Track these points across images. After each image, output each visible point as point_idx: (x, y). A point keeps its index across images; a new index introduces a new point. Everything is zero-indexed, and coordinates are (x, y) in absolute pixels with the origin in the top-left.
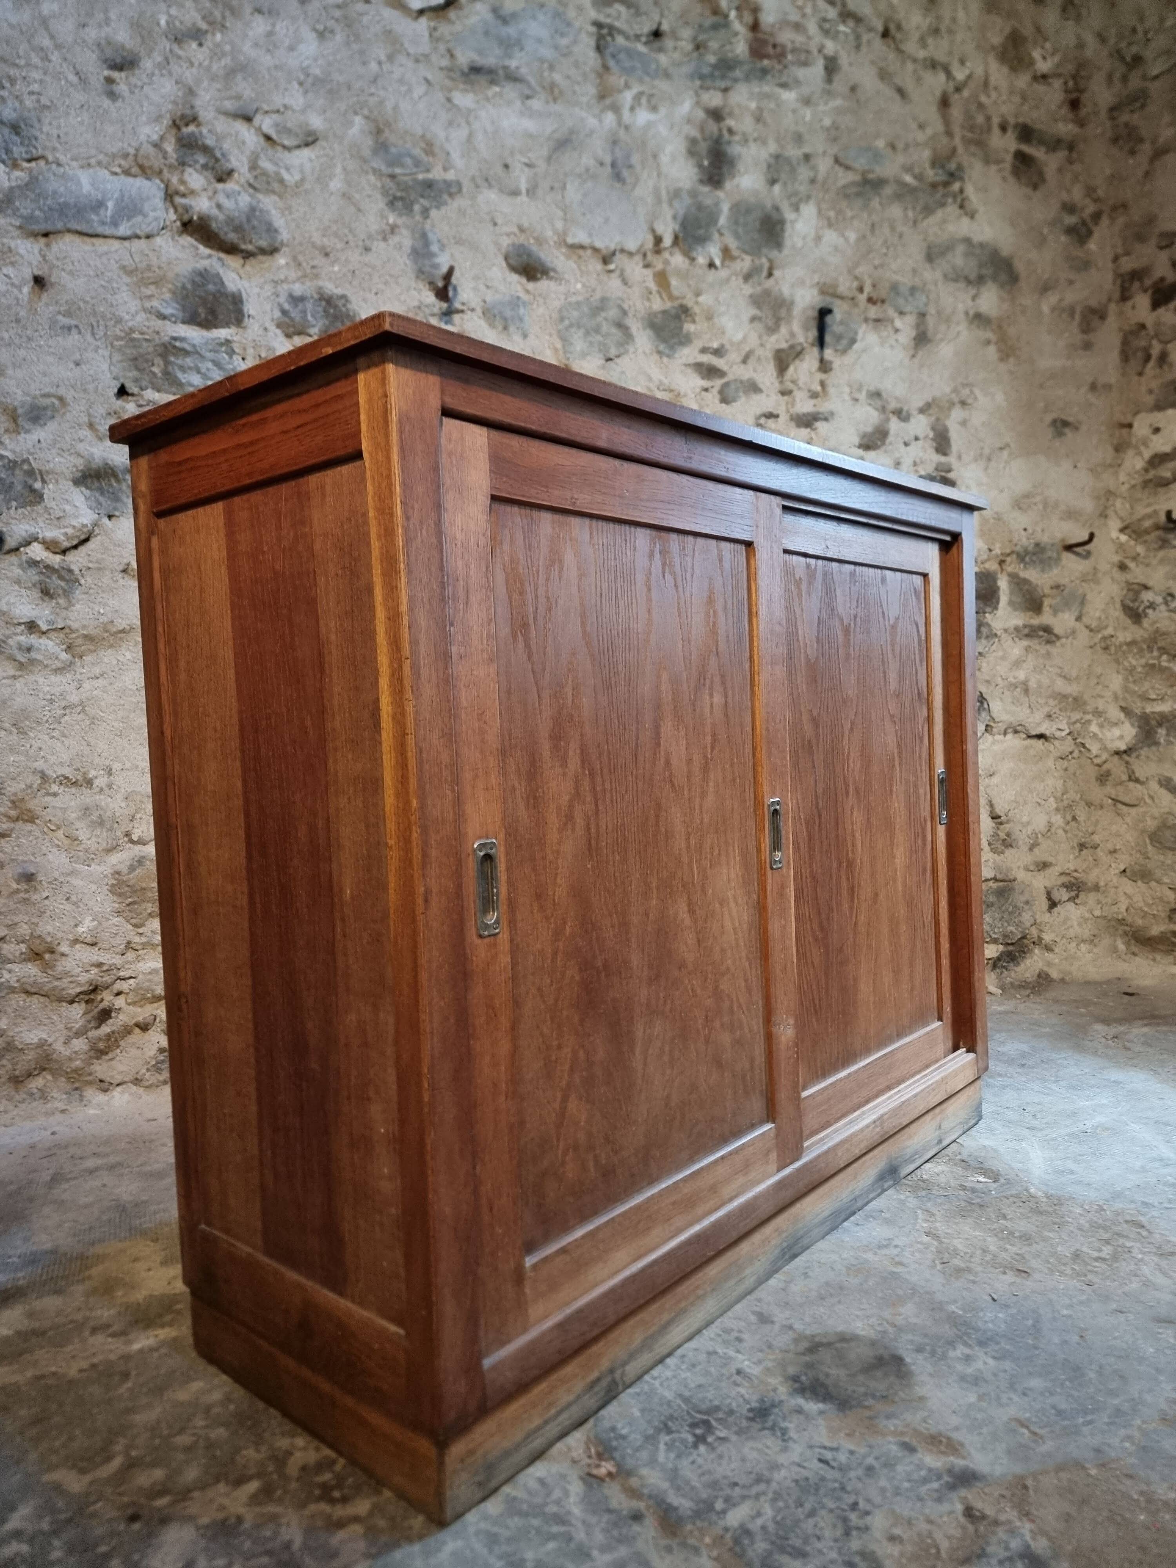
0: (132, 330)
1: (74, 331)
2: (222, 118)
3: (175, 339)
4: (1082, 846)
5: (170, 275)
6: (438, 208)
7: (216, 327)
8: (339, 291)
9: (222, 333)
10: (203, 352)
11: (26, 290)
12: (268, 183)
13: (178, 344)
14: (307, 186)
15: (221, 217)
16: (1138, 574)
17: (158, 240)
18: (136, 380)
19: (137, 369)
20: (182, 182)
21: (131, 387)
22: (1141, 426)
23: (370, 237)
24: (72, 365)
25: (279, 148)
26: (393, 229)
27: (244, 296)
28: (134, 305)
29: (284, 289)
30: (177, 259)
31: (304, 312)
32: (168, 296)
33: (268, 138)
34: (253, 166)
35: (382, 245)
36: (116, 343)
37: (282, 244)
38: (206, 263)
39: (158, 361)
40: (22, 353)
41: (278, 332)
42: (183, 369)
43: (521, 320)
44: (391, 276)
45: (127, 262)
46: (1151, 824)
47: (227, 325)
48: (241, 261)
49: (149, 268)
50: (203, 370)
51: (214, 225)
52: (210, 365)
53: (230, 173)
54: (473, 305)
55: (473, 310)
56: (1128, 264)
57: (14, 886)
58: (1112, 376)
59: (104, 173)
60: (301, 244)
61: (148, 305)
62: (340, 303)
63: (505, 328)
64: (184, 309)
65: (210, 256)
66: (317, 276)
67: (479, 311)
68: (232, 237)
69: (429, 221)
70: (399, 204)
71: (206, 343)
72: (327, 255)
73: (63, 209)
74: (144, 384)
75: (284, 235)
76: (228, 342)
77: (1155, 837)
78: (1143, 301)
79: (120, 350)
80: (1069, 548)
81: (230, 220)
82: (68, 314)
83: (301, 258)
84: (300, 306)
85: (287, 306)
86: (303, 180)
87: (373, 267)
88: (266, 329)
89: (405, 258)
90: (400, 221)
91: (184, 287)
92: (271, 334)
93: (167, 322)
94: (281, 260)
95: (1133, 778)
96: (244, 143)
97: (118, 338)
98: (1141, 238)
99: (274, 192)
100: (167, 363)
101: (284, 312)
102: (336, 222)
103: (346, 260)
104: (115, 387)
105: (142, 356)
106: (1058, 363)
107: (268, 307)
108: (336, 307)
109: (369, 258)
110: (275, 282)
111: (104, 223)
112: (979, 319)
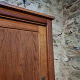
4: (63, 75)
16: (67, 39)
22: (66, 22)
46: (71, 72)
56: (63, 5)
58: (63, 17)
77: (72, 74)
78: (65, 8)
80: (59, 35)
95: (68, 65)
98: (65, 2)
106: (57, 14)
112: (47, 6)
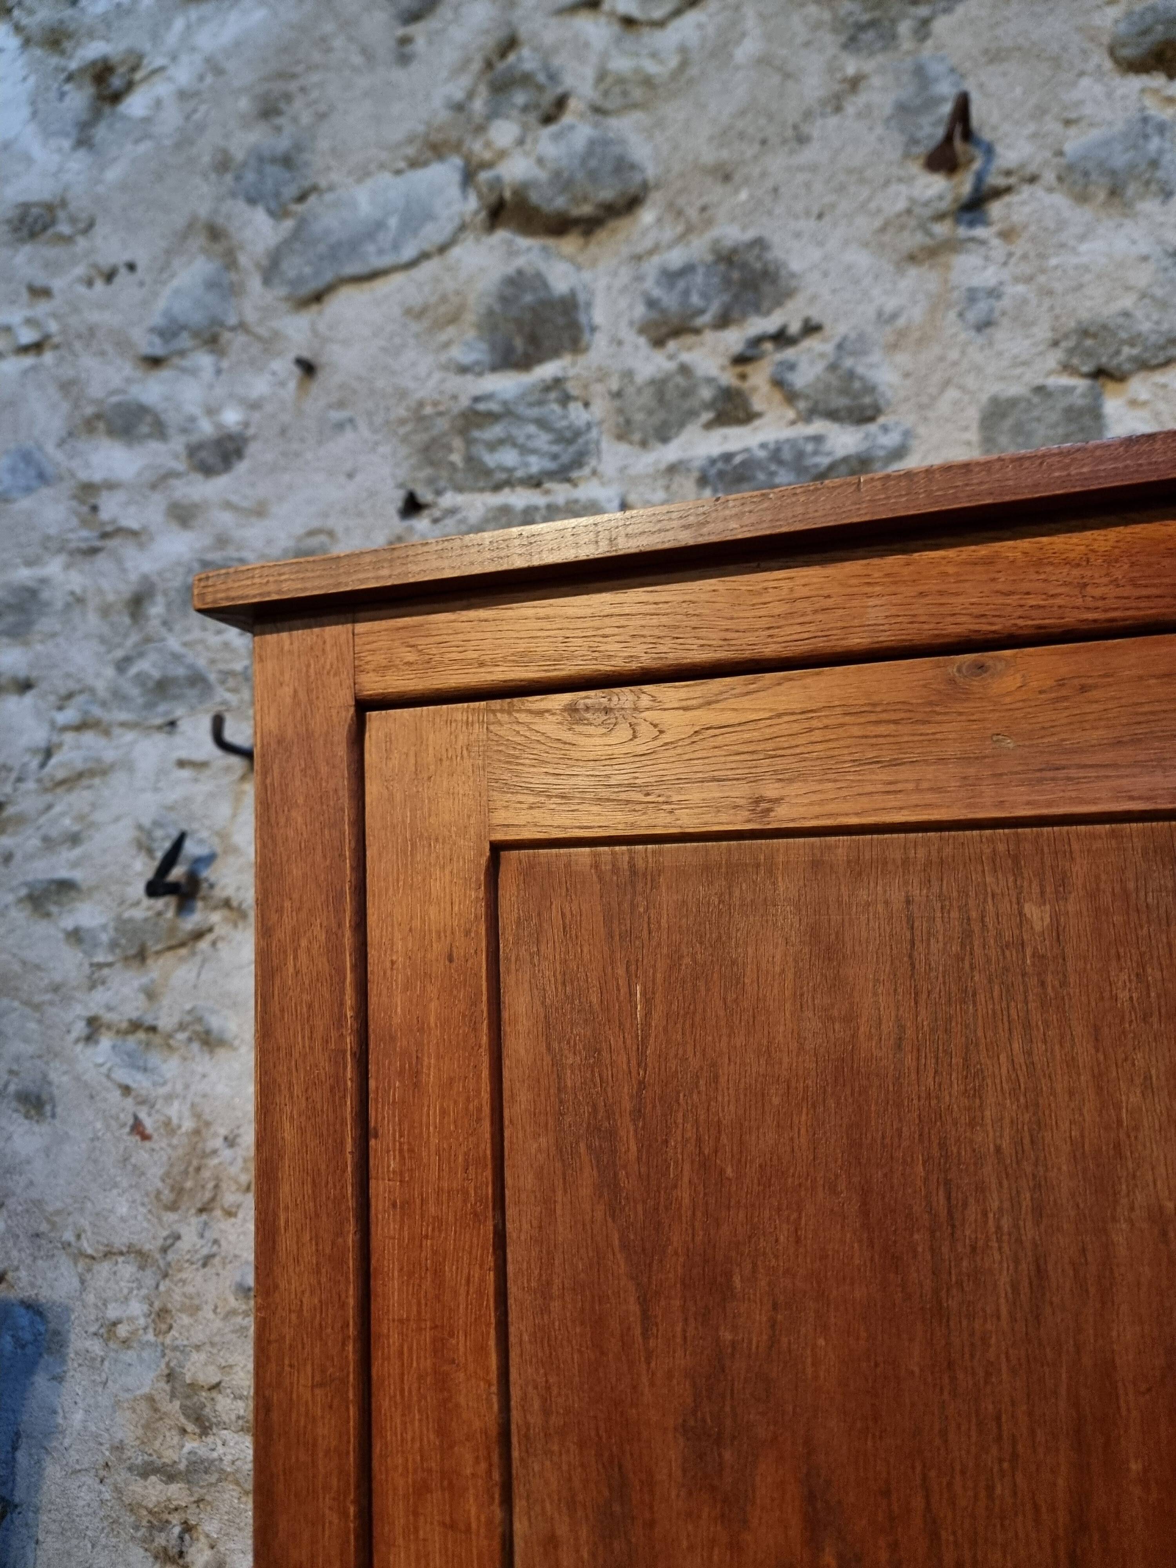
0: (421, 404)
1: (348, 428)
2: (553, 21)
3: (477, 399)
5: (471, 299)
6: (947, 10)
7: (540, 361)
8: (750, 235)
9: (547, 370)
10: (522, 410)
11: (292, 385)
12: (625, 94)
13: (482, 407)
14: (693, 71)
15: (542, 175)
17: (456, 252)
18: (431, 482)
19: (432, 463)
20: (488, 145)
21: (425, 495)
23: (808, 115)
24: (342, 479)
25: (646, 30)
26: (855, 83)
27: (582, 298)
28: (426, 363)
29: (651, 267)
30: (482, 270)
31: (686, 293)
32: (471, 334)
33: (629, 22)
34: (602, 76)
35: (833, 121)
36: (402, 431)
37: (645, 187)
38: (520, 262)
39: (457, 443)
40: (286, 478)
41: (642, 341)
42: (493, 446)
43: (1154, 164)
44: (850, 171)
45: (416, 299)
47: (555, 353)
48: (581, 241)
49: (444, 299)
50: (521, 440)
51: (534, 197)
52: (532, 429)
53: (561, 103)
54: (1032, 168)
55: (1033, 179)
57: (233, 1302)
59: (386, 177)
60: (682, 175)
61: (443, 358)
62: (751, 257)
63: (1114, 192)
64: (493, 348)
65: (529, 249)
66: (709, 223)
67: (1049, 177)
68: (560, 203)
69: (929, 43)
70: (869, 36)
71: (523, 396)
72: (727, 178)
73: (334, 253)
74: (442, 484)
75: (651, 172)
76: (557, 382)
79: (405, 440)
81: (557, 174)
82: (341, 404)
83: (681, 201)
84: (681, 284)
85: (657, 292)
86: (684, 64)
87: (813, 168)
88: (620, 343)
89: (879, 130)
90: (868, 65)
91: (490, 313)
92: (627, 348)
93: (469, 377)
94: (647, 216)
96: (587, 45)
97: (402, 422)
99: (635, 106)
100: (470, 443)
101: (652, 303)
102: (743, 113)
103: (764, 175)
104: (398, 498)
105: (434, 440)
107: (623, 303)
108: (744, 266)
109: (808, 155)
110: (638, 258)
111: (381, 252)
